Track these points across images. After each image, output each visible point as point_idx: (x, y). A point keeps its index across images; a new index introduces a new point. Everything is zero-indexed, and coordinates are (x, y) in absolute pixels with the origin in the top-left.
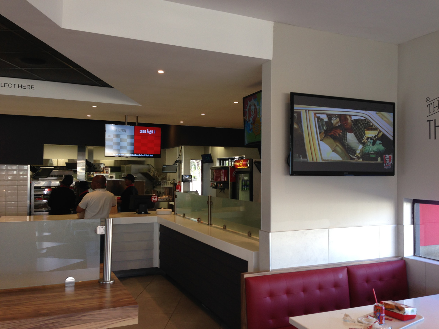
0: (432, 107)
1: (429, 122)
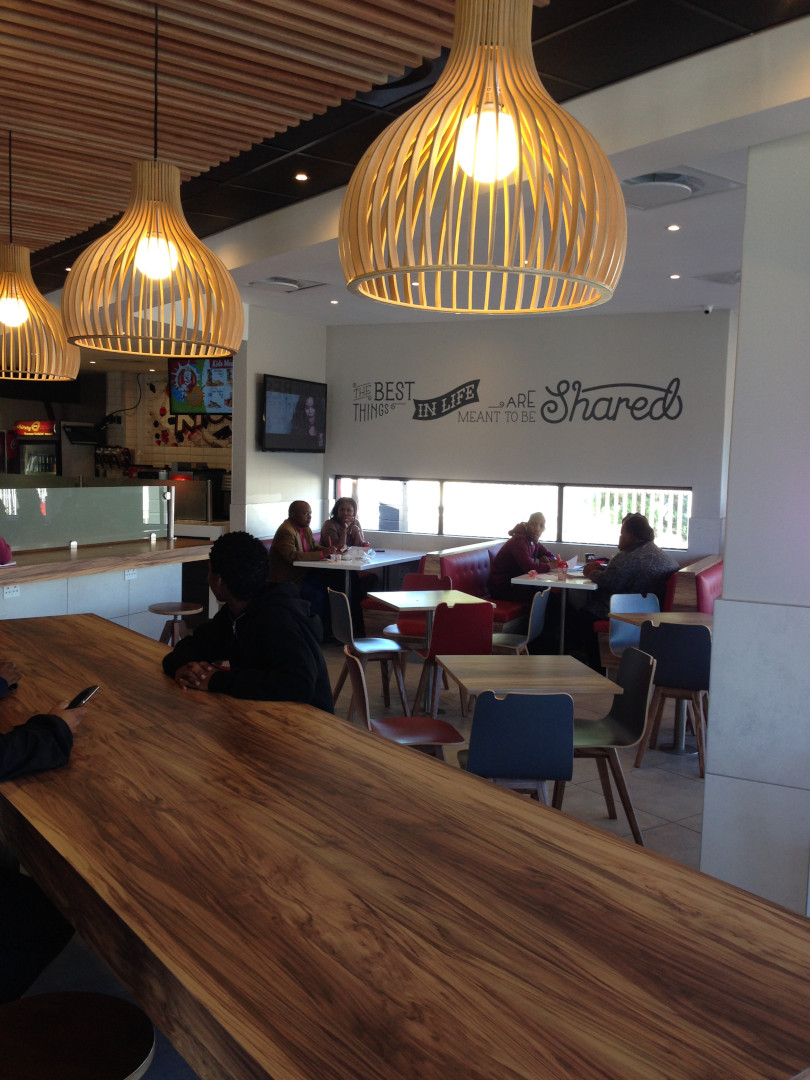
0: (358, 392)
1: (355, 405)
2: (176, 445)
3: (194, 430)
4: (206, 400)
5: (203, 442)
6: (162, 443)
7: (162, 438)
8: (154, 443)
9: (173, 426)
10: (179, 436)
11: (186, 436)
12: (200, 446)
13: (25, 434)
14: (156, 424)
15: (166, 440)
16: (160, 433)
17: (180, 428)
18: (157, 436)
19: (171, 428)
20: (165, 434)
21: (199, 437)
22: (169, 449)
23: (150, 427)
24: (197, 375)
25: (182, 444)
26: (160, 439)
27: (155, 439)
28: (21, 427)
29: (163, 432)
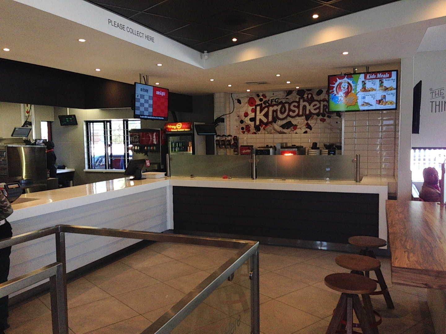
0: (434, 94)
1: (431, 103)
2: (256, 133)
3: (267, 124)
4: (360, 102)
5: (273, 131)
6: (246, 132)
7: (246, 129)
8: (241, 133)
9: (253, 123)
10: (257, 128)
11: (262, 128)
12: (271, 133)
13: (172, 130)
14: (242, 122)
15: (249, 131)
16: (245, 127)
17: (258, 123)
18: (243, 128)
19: (252, 124)
20: (248, 127)
21: (271, 128)
22: (250, 136)
23: (238, 123)
24: (353, 85)
25: (259, 132)
26: (245, 130)
27: (241, 131)
28: (169, 126)
29: (246, 126)
